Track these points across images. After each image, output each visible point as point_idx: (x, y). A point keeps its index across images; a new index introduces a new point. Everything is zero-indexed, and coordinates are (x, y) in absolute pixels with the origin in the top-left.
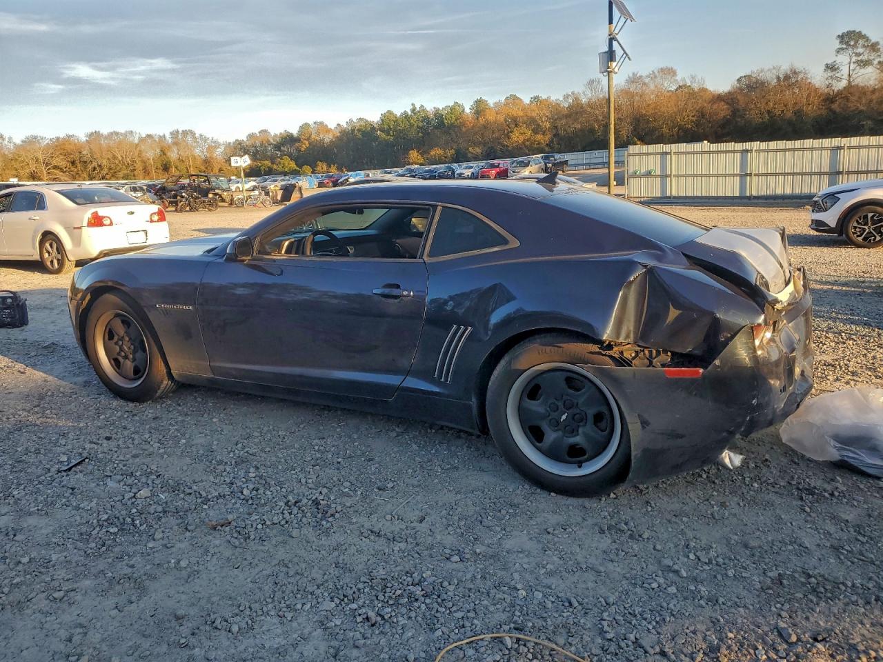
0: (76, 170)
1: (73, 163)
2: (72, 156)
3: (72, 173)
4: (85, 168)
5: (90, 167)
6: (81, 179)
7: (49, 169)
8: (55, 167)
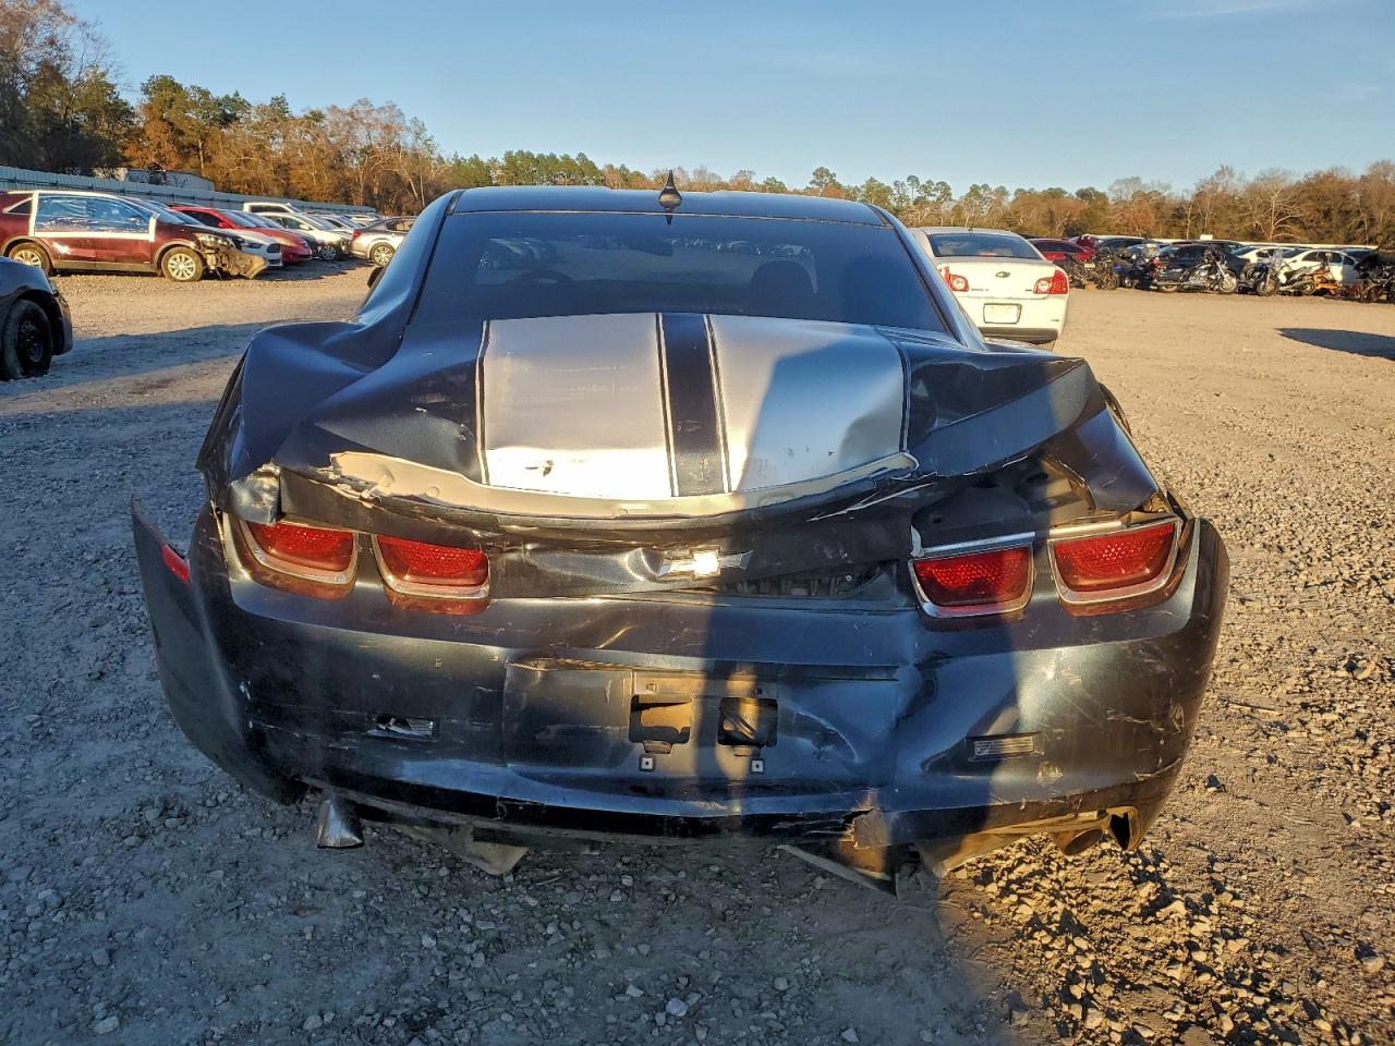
0: (1327, 225)
1: (1327, 214)
2: (1328, 202)
3: (1319, 230)
4: (1344, 223)
5: (1355, 221)
6: (1332, 240)
7: (1284, 222)
8: (1295, 220)
